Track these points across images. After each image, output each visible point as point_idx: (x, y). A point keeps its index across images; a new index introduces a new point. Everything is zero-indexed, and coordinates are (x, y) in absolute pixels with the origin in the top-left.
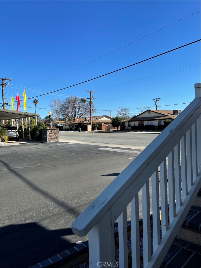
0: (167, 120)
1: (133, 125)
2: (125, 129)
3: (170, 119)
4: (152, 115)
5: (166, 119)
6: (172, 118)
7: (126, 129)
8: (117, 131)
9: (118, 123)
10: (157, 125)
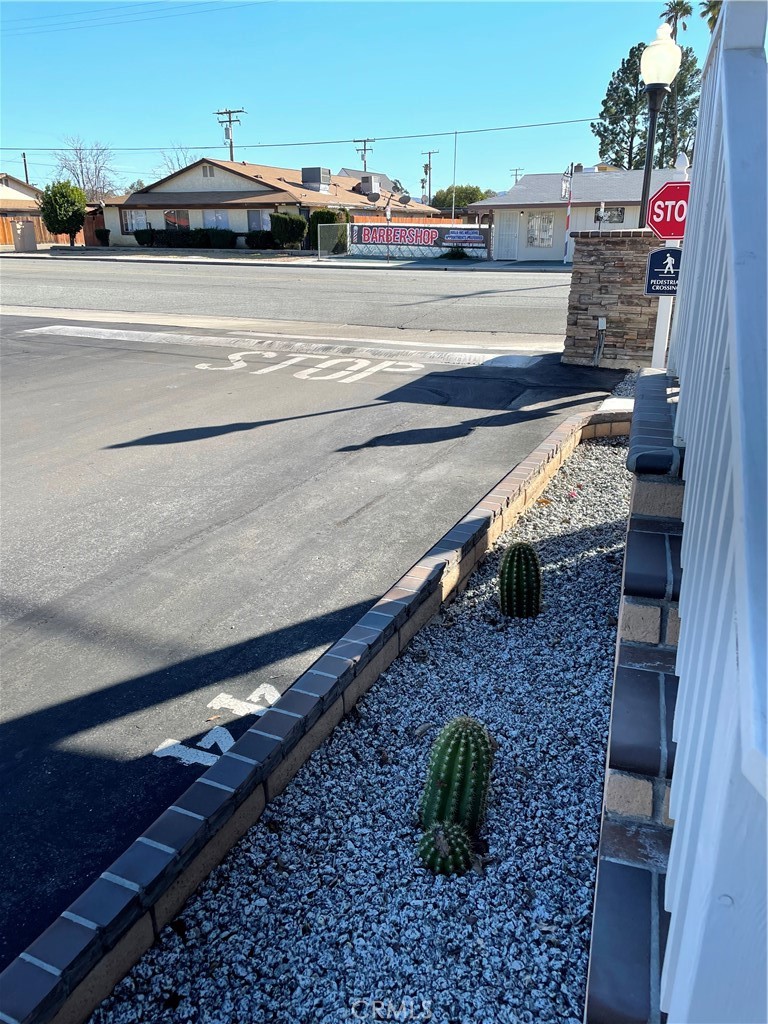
0: (281, 210)
1: (143, 227)
2: (110, 243)
3: (294, 204)
4: (219, 183)
5: (280, 204)
6: (300, 203)
7: (115, 245)
8: (71, 250)
9: (74, 213)
10: (246, 230)
